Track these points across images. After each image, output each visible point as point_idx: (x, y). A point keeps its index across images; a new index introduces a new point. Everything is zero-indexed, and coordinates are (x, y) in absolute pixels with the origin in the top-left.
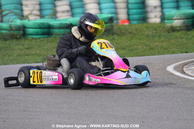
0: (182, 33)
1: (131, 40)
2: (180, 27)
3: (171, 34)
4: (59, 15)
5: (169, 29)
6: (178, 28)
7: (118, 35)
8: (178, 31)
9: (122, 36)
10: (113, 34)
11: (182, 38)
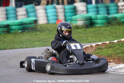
0: (83, 30)
1: (48, 35)
2: (82, 26)
3: (75, 30)
4: (19, 17)
5: (74, 27)
6: (80, 27)
7: (40, 31)
8: (80, 28)
9: (42, 32)
10: (37, 31)
11: (82, 33)
